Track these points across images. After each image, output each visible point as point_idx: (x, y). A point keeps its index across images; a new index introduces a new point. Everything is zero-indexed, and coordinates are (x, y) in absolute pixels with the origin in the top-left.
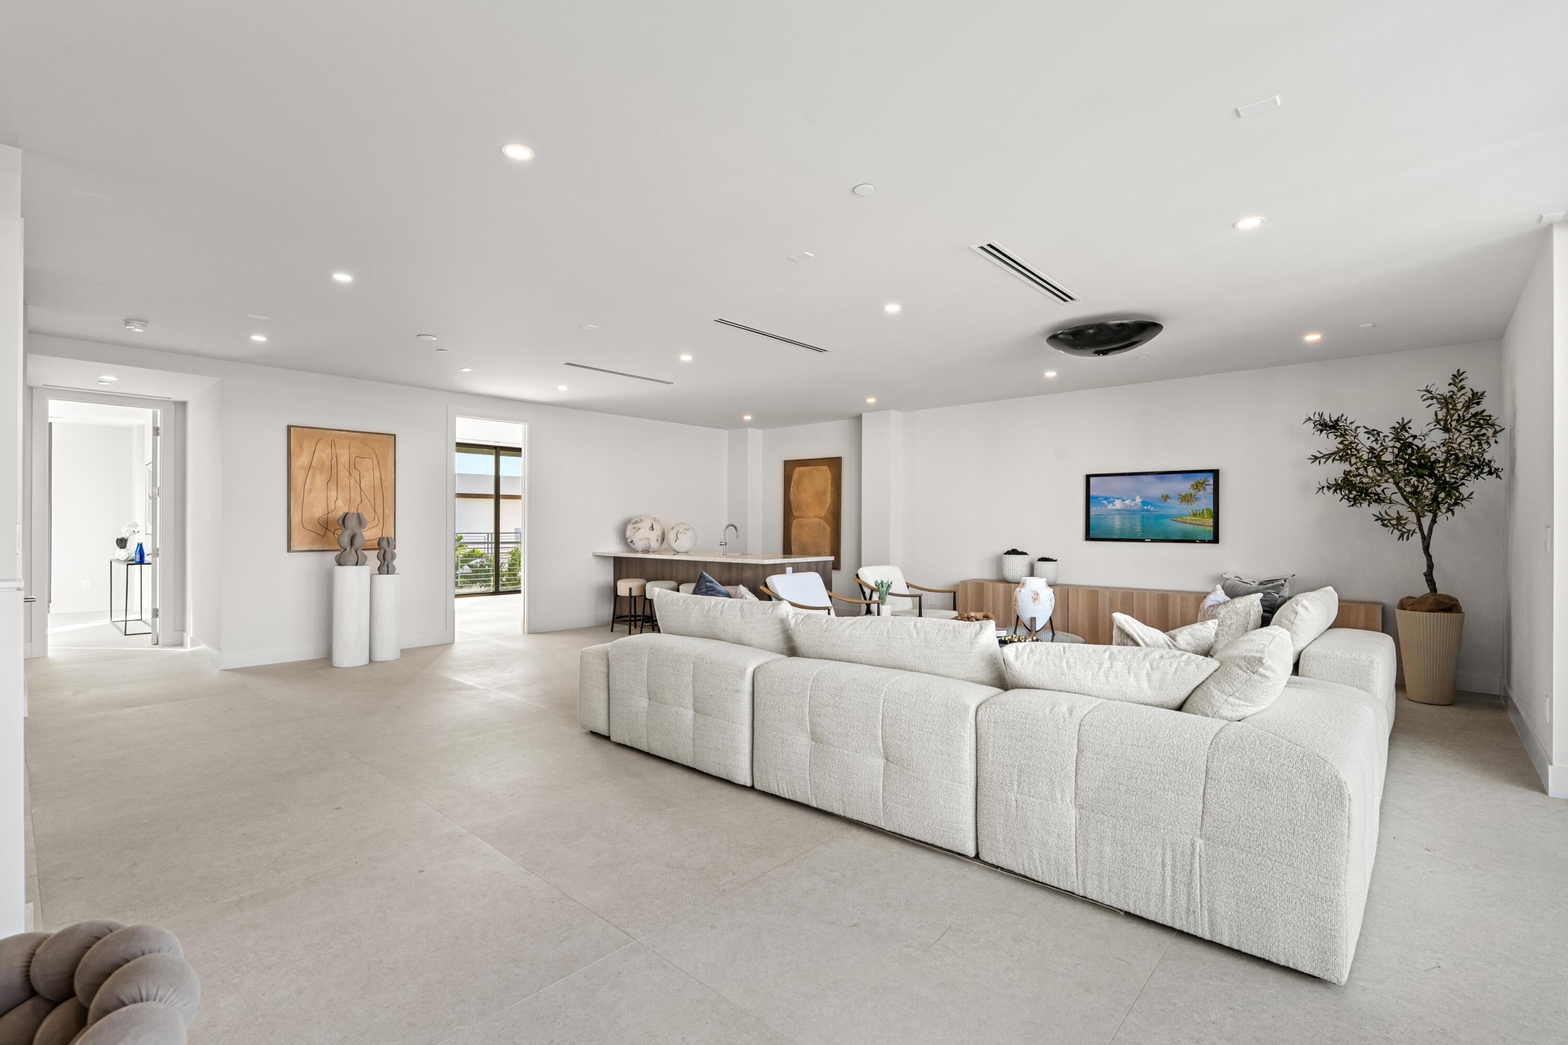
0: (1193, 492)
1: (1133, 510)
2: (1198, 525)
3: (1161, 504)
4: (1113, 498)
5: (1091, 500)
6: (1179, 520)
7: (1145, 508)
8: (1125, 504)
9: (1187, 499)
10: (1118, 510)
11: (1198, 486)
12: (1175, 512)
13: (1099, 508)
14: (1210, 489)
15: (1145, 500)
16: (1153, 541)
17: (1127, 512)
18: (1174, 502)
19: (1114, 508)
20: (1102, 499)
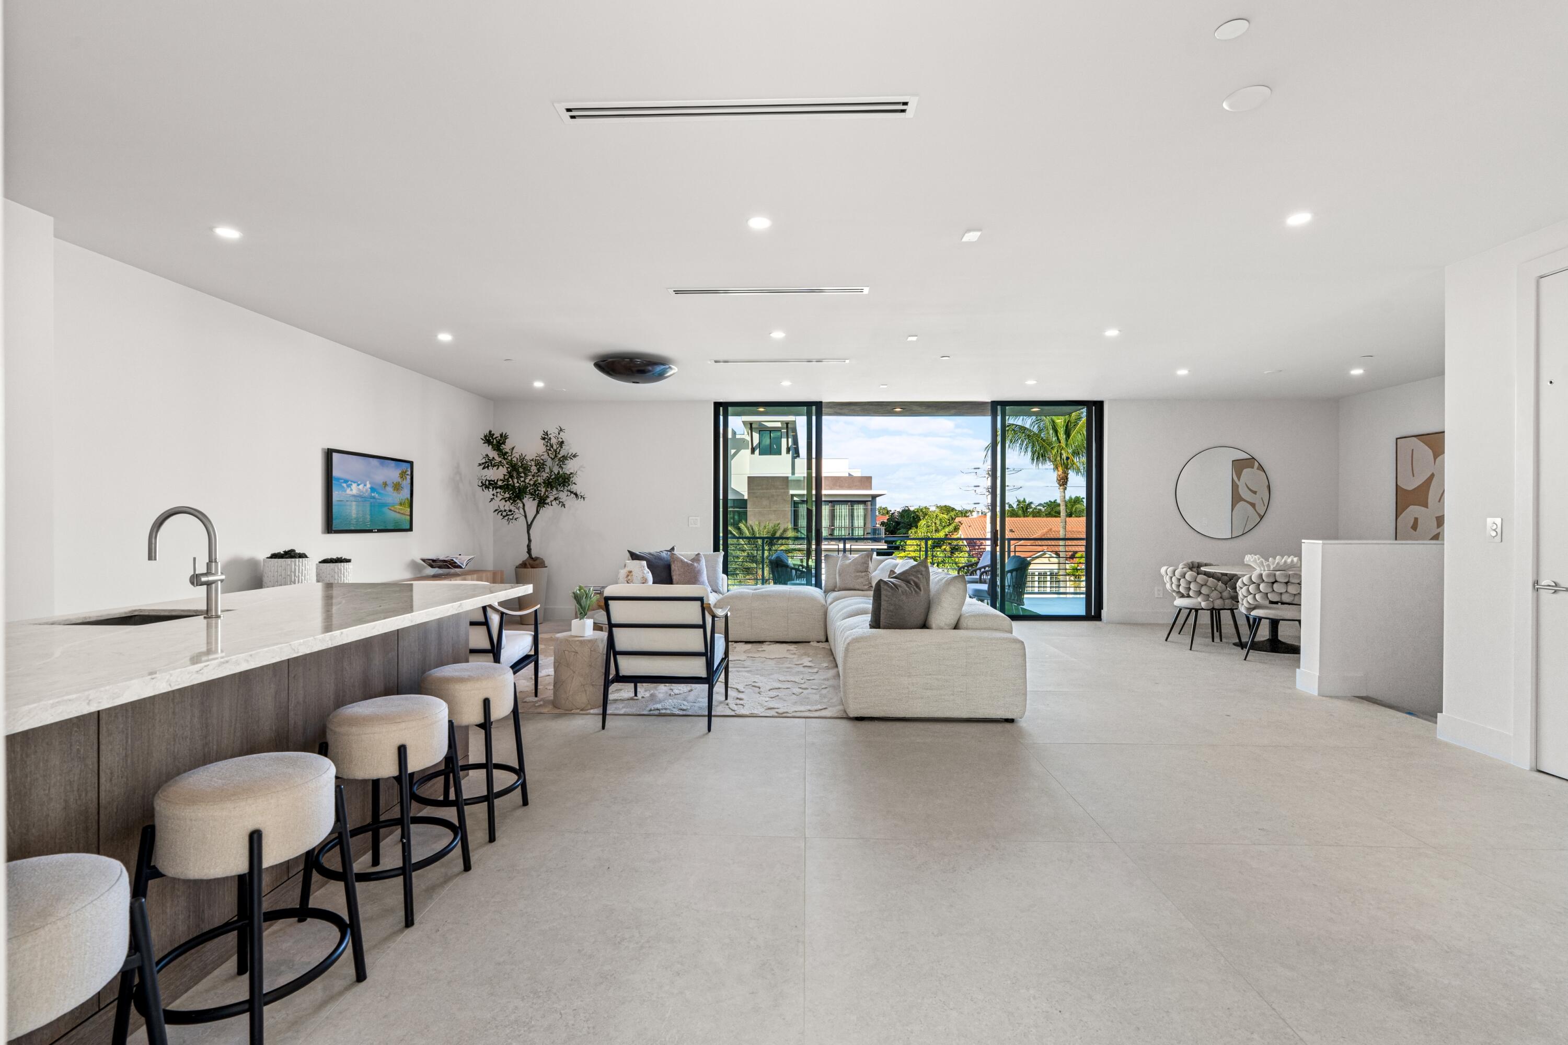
0: (399, 480)
1: (365, 497)
2: (403, 514)
3: (382, 492)
4: (351, 482)
5: (333, 482)
6: (393, 509)
7: (373, 494)
8: (359, 489)
9: (397, 487)
10: (354, 496)
11: (403, 475)
12: (389, 500)
13: (340, 492)
14: (409, 477)
15: (374, 487)
16: (380, 531)
17: (360, 498)
18: (389, 489)
19: (351, 493)
20: (343, 481)
